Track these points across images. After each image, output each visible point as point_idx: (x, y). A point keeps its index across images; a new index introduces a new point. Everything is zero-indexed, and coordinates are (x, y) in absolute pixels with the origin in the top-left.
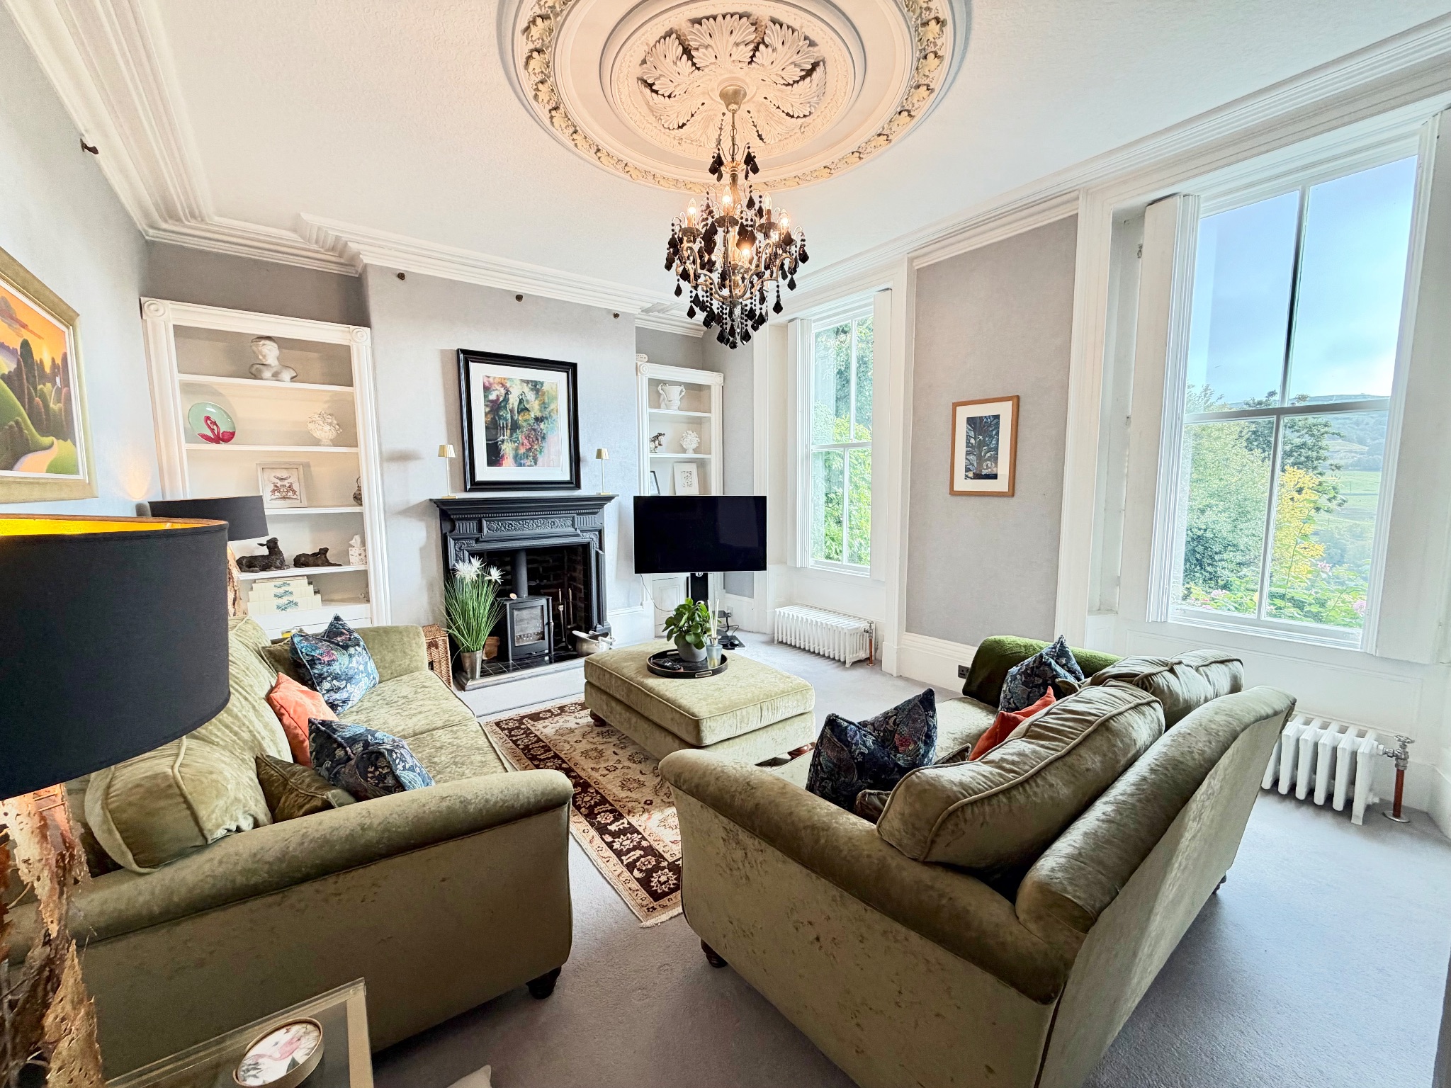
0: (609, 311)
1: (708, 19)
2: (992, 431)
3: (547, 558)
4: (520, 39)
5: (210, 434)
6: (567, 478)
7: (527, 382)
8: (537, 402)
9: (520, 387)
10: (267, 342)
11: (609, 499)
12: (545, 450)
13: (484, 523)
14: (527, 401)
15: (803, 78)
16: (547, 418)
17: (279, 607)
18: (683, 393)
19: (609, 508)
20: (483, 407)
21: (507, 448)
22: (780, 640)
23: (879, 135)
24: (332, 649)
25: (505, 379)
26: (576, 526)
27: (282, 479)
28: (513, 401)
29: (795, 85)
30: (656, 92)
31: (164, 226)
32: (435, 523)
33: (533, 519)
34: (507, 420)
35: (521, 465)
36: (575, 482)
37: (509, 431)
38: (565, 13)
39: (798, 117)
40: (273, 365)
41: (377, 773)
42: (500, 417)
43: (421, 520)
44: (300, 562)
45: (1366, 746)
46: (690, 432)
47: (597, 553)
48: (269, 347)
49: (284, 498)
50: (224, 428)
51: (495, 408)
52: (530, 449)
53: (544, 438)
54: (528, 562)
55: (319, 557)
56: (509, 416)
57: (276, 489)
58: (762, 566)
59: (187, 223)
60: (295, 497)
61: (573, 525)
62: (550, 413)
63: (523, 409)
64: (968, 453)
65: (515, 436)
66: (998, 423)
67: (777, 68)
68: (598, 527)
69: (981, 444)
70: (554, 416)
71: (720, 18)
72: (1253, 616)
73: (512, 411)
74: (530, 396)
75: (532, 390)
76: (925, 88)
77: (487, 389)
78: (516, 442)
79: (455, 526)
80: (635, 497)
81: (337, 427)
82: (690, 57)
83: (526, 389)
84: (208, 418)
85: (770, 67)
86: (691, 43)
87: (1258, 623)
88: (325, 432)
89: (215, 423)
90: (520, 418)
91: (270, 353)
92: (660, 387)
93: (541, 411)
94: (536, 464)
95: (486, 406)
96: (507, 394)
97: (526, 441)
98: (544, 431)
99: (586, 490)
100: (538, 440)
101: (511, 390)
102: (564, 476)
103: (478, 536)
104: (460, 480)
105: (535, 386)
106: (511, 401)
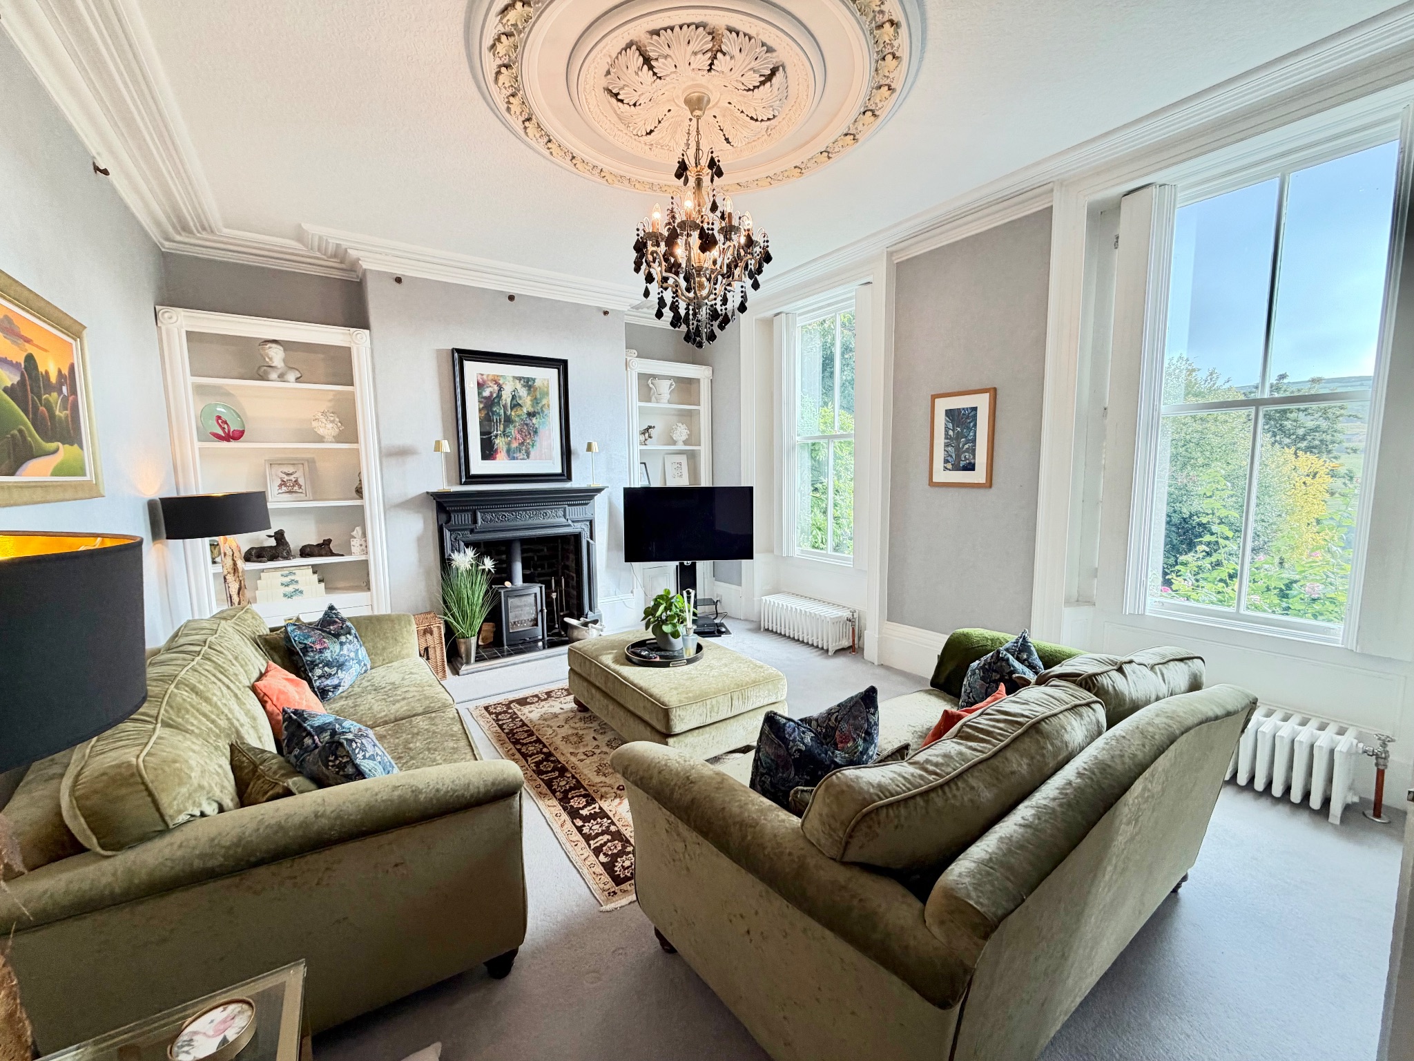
0: (599, 309)
1: (666, 31)
2: (970, 423)
3: (541, 547)
4: (487, 56)
5: (221, 433)
6: (559, 471)
7: (520, 379)
8: (529, 398)
9: (512, 383)
10: (274, 345)
11: (599, 490)
12: (537, 444)
13: (479, 515)
14: (520, 397)
15: (763, 83)
16: (539, 413)
17: (285, 595)
18: (673, 387)
19: (598, 498)
20: (477, 404)
21: (500, 443)
22: (766, 627)
23: (846, 135)
24: (324, 638)
25: (497, 376)
26: (568, 517)
27: (288, 475)
28: (506, 397)
29: (756, 90)
30: (622, 101)
31: (178, 238)
32: (432, 514)
33: (525, 510)
34: (500, 416)
35: (514, 458)
36: (567, 474)
37: (502, 426)
38: (527, 30)
39: (762, 120)
40: (279, 366)
41: (338, 762)
42: (493, 413)
43: (418, 512)
44: (306, 552)
45: (1344, 744)
46: (680, 425)
47: (588, 543)
48: (275, 350)
49: (290, 492)
50: (234, 427)
51: (489, 404)
52: (523, 443)
53: (536, 432)
54: (523, 551)
55: (323, 548)
56: (502, 412)
57: (283, 483)
58: (750, 556)
59: (198, 235)
60: (301, 491)
61: (565, 516)
62: (542, 408)
63: (516, 405)
64: (947, 445)
65: (508, 430)
66: (975, 416)
67: (736, 75)
68: (589, 516)
69: (959, 436)
70: (546, 412)
71: (677, 29)
72: (1232, 610)
73: (505, 407)
74: (523, 392)
75: (524, 386)
76: (886, 88)
77: (480, 386)
78: (508, 436)
79: (450, 517)
80: (625, 489)
81: (339, 424)
82: (651, 68)
83: (518, 386)
84: (219, 417)
85: (729, 74)
86: (651, 54)
87: (1237, 617)
88: (328, 429)
89: (225, 422)
90: (513, 413)
91: (276, 355)
92: (650, 381)
93: (533, 406)
94: (528, 457)
95: (480, 402)
96: (500, 390)
97: (518, 436)
98: (537, 426)
99: (577, 482)
100: (530, 434)
101: (504, 386)
102: (557, 469)
103: (473, 527)
104: (455, 474)
105: (528, 382)
106: (504, 397)
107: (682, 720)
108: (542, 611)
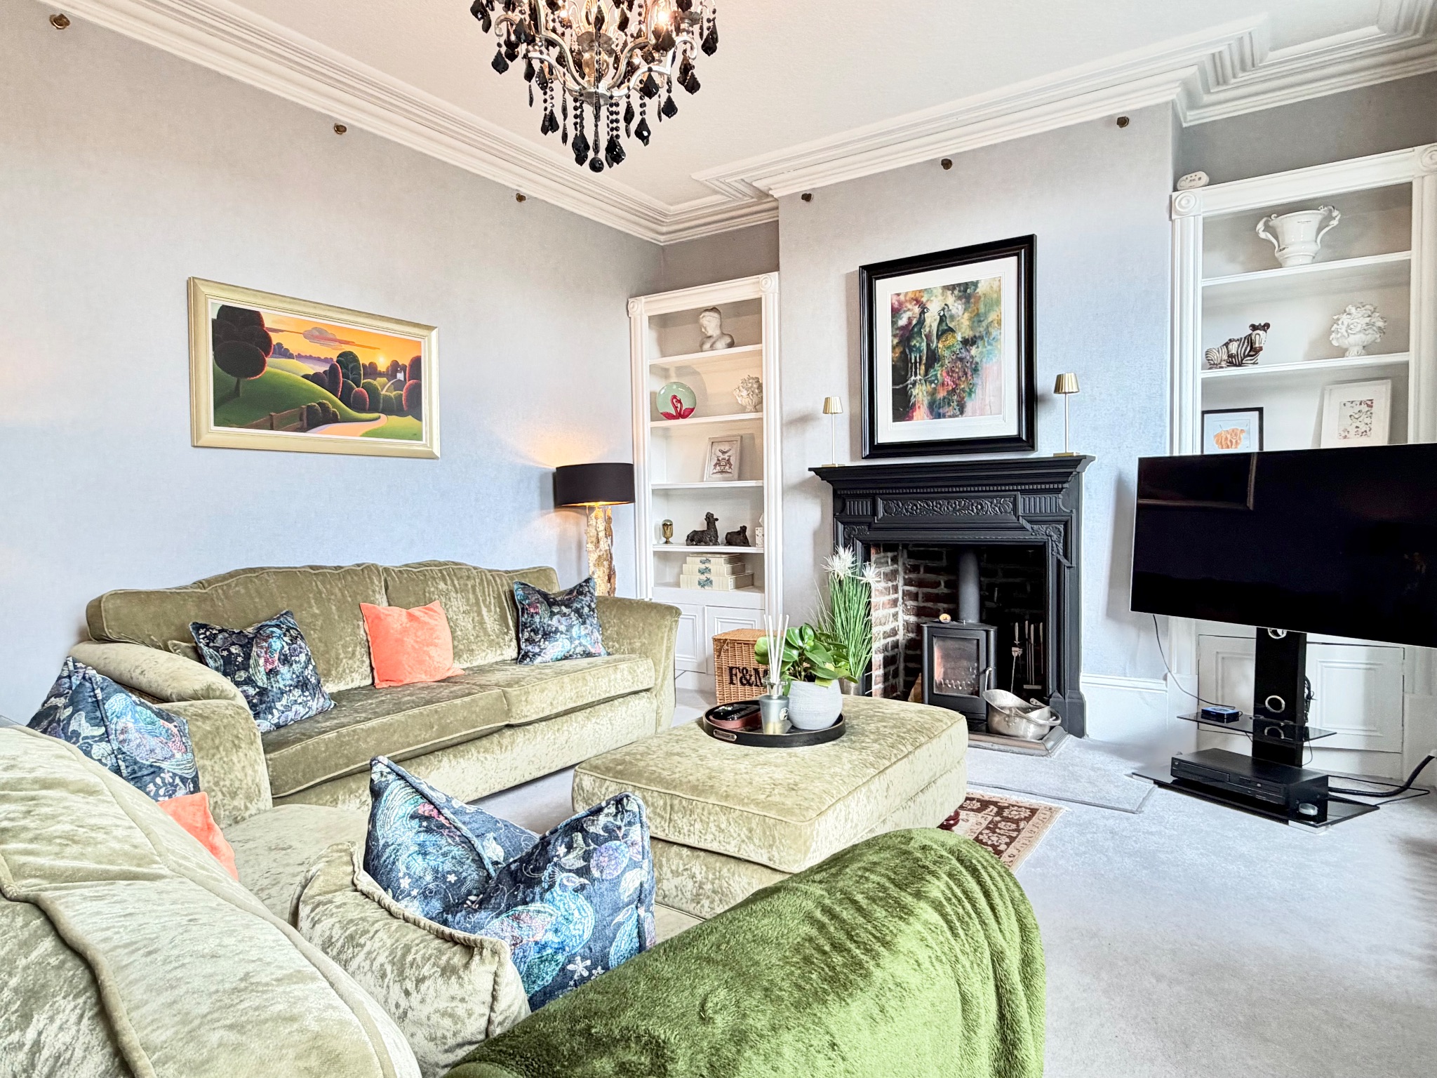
0: (1107, 121)
5: (674, 412)
6: (1012, 431)
7: (952, 288)
8: (966, 315)
9: (940, 298)
10: (707, 313)
12: (978, 390)
13: (880, 503)
14: (952, 317)
16: (982, 338)
18: (1335, 223)
20: (890, 338)
21: (920, 393)
25: (920, 291)
26: (1020, 512)
27: (724, 453)
28: (932, 321)
33: (946, 498)
34: (920, 351)
35: (939, 416)
36: (1027, 439)
37: (923, 367)
42: (911, 349)
48: (708, 318)
49: (722, 472)
50: (686, 405)
51: (905, 337)
52: (954, 390)
53: (975, 370)
56: (924, 344)
57: (718, 463)
61: (1015, 510)
62: (987, 328)
63: (945, 330)
65: (932, 373)
68: (1063, 512)
70: (994, 333)
73: (928, 337)
74: (957, 307)
75: (959, 298)
77: (896, 312)
78: (931, 382)
79: (845, 505)
81: (753, 392)
83: (950, 299)
84: (675, 397)
89: (679, 401)
90: (940, 345)
91: (711, 324)
92: (1260, 226)
93: (972, 328)
94: (962, 412)
95: (894, 336)
96: (923, 313)
97: (948, 380)
98: (977, 359)
99: (1047, 446)
100: (966, 374)
101: (928, 305)
102: (1008, 426)
103: (869, 520)
104: (863, 447)
105: (965, 291)
106: (927, 322)
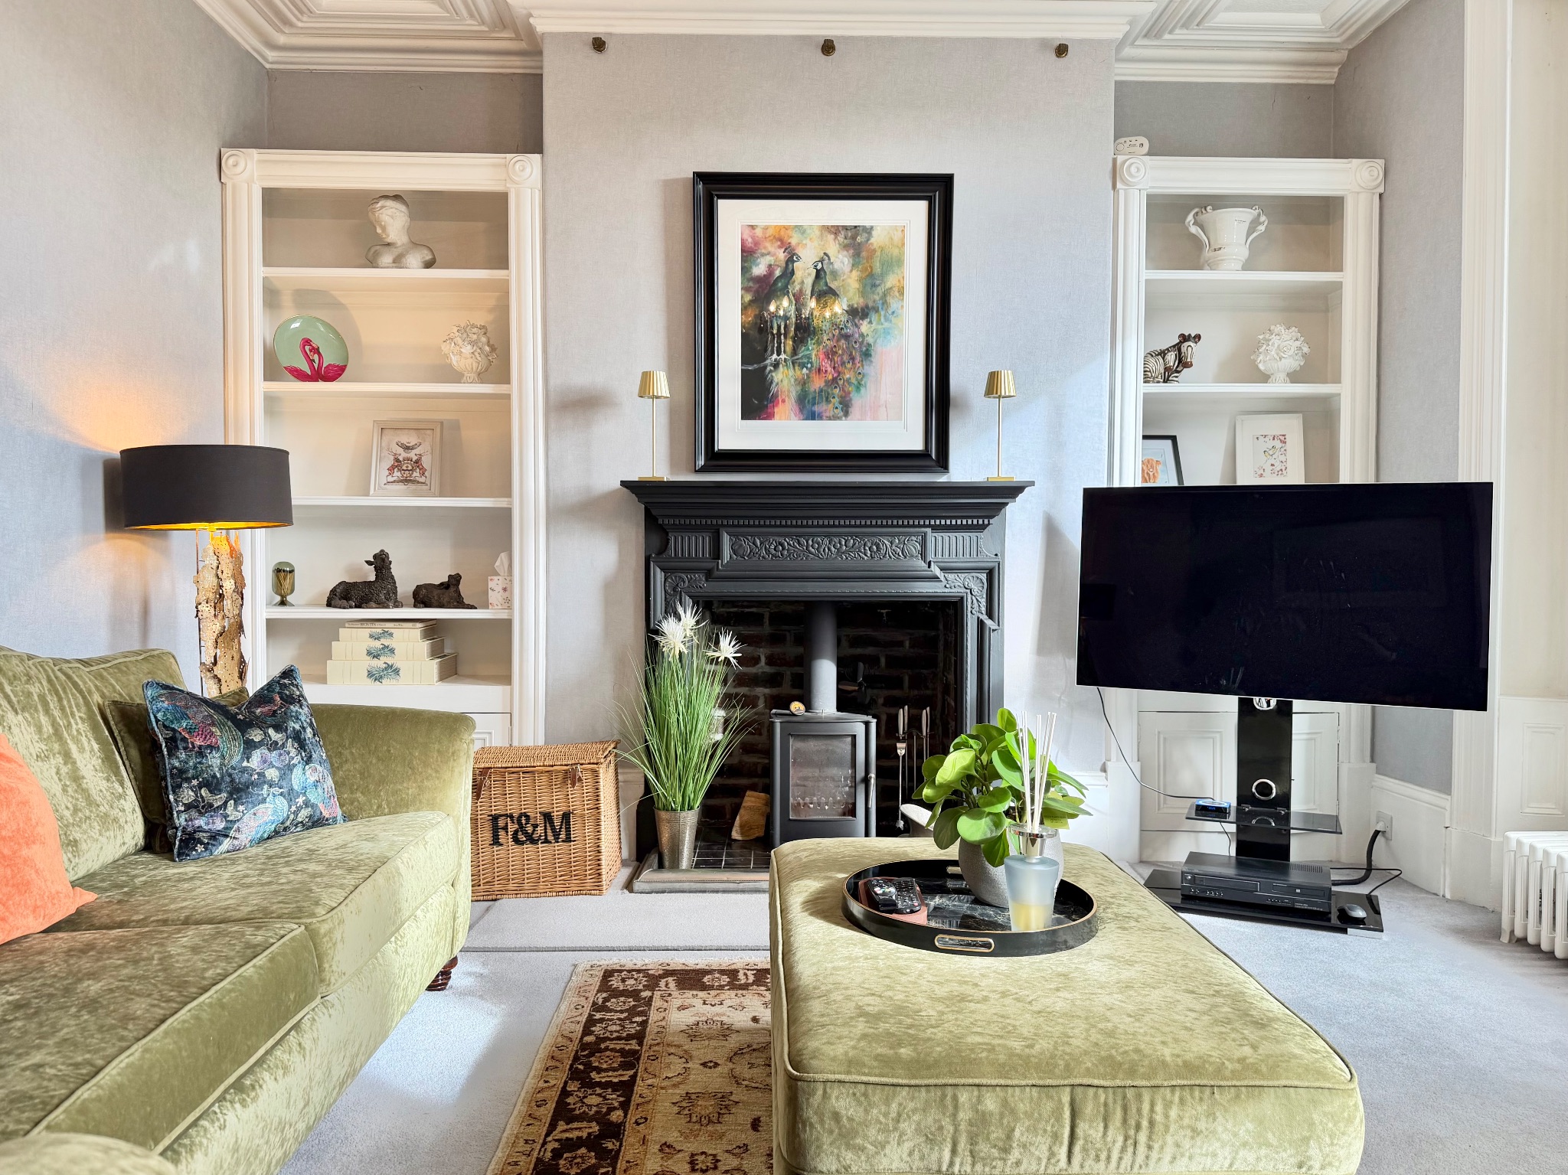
0: (1043, 43)
3: (900, 638)
5: (306, 368)
6: (916, 444)
7: (835, 230)
8: (855, 274)
9: (817, 242)
10: (389, 203)
11: (1013, 491)
12: (869, 382)
13: (726, 540)
14: (835, 274)
16: (877, 310)
17: (370, 675)
18: (1262, 228)
19: (1014, 510)
20: (739, 292)
21: (784, 379)
22: (1518, 933)
24: (213, 724)
25: (786, 228)
26: (930, 557)
27: (407, 448)
28: (804, 275)
31: (282, 40)
32: (634, 533)
33: (828, 535)
35: (812, 416)
36: (937, 453)
37: (790, 342)
40: (399, 243)
43: (610, 528)
44: (423, 597)
46: (1279, 328)
47: (981, 624)
48: (390, 212)
49: (406, 481)
50: (329, 359)
52: (835, 380)
53: (867, 355)
55: (447, 593)
57: (397, 464)
58: (1477, 700)
60: (422, 479)
61: (923, 555)
62: (885, 295)
63: (825, 293)
65: (802, 352)
68: (987, 557)
70: (894, 304)
74: (841, 261)
75: (846, 247)
77: (748, 254)
78: (803, 366)
79: (667, 541)
80: (1085, 489)
81: (487, 348)
83: (833, 248)
84: (307, 342)
88: (464, 356)
89: (316, 351)
91: (394, 221)
92: (1190, 218)
93: (863, 293)
94: (846, 414)
95: (745, 289)
97: (827, 365)
98: (870, 340)
99: (962, 473)
100: (853, 359)
101: (800, 252)
102: (912, 440)
103: (709, 565)
104: (685, 450)
105: (854, 238)
106: (798, 275)
107: (852, 1133)
108: (866, 780)
